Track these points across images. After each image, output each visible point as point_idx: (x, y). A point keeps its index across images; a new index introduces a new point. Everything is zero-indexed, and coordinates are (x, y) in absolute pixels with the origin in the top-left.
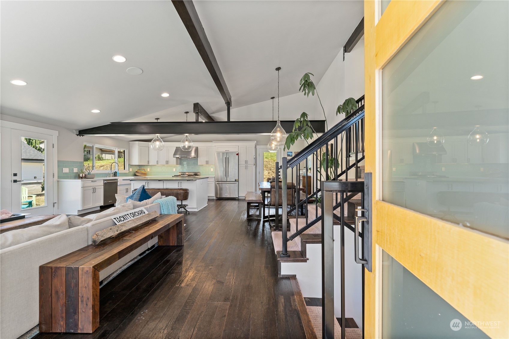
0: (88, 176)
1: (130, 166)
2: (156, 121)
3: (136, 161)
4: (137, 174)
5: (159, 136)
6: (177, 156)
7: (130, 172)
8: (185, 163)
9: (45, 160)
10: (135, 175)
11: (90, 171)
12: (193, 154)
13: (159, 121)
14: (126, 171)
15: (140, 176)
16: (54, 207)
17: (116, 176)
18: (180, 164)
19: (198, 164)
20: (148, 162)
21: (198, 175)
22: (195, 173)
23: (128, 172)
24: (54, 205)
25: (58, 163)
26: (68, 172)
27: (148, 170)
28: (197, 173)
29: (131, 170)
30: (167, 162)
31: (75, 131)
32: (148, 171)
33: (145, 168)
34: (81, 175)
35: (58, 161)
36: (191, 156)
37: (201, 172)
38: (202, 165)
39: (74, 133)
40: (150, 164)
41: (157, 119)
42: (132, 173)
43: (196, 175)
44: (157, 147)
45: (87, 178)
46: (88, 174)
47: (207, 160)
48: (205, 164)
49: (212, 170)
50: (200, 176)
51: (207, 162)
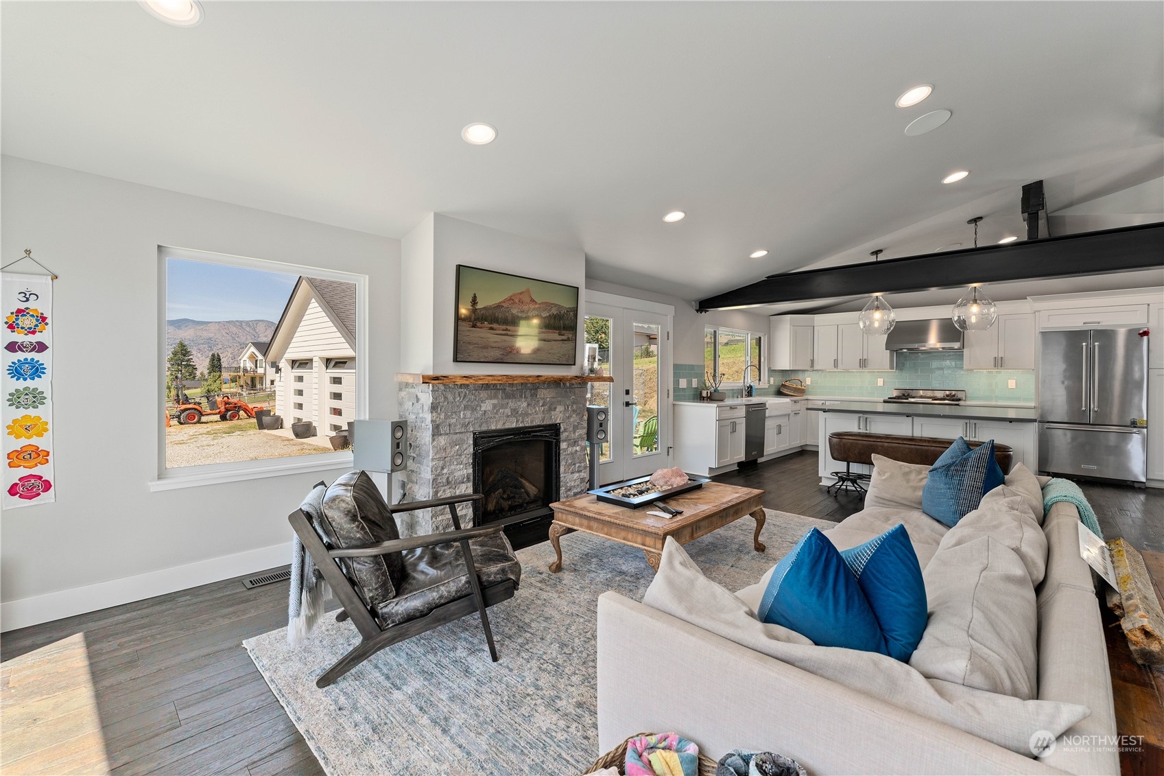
0: (716, 396)
1: (772, 372)
2: (873, 259)
3: (784, 361)
4: (785, 391)
5: (882, 296)
7: (770, 386)
11: (717, 386)
13: (881, 257)
14: (764, 384)
15: (792, 396)
16: (668, 455)
17: (751, 396)
19: (963, 367)
20: (812, 361)
22: (948, 393)
23: (766, 386)
24: (668, 452)
25: (673, 370)
26: (685, 387)
27: (808, 381)
29: (772, 381)
30: (863, 363)
31: (694, 302)
32: (807, 383)
33: (800, 376)
34: (704, 394)
35: (673, 363)
37: (969, 391)
39: (692, 306)
40: (815, 367)
41: (876, 253)
42: (773, 390)
44: (876, 325)
45: (716, 399)
46: (715, 391)
47: (1000, 356)
48: (993, 367)
49: (1012, 384)
50: (965, 400)
51: (999, 363)
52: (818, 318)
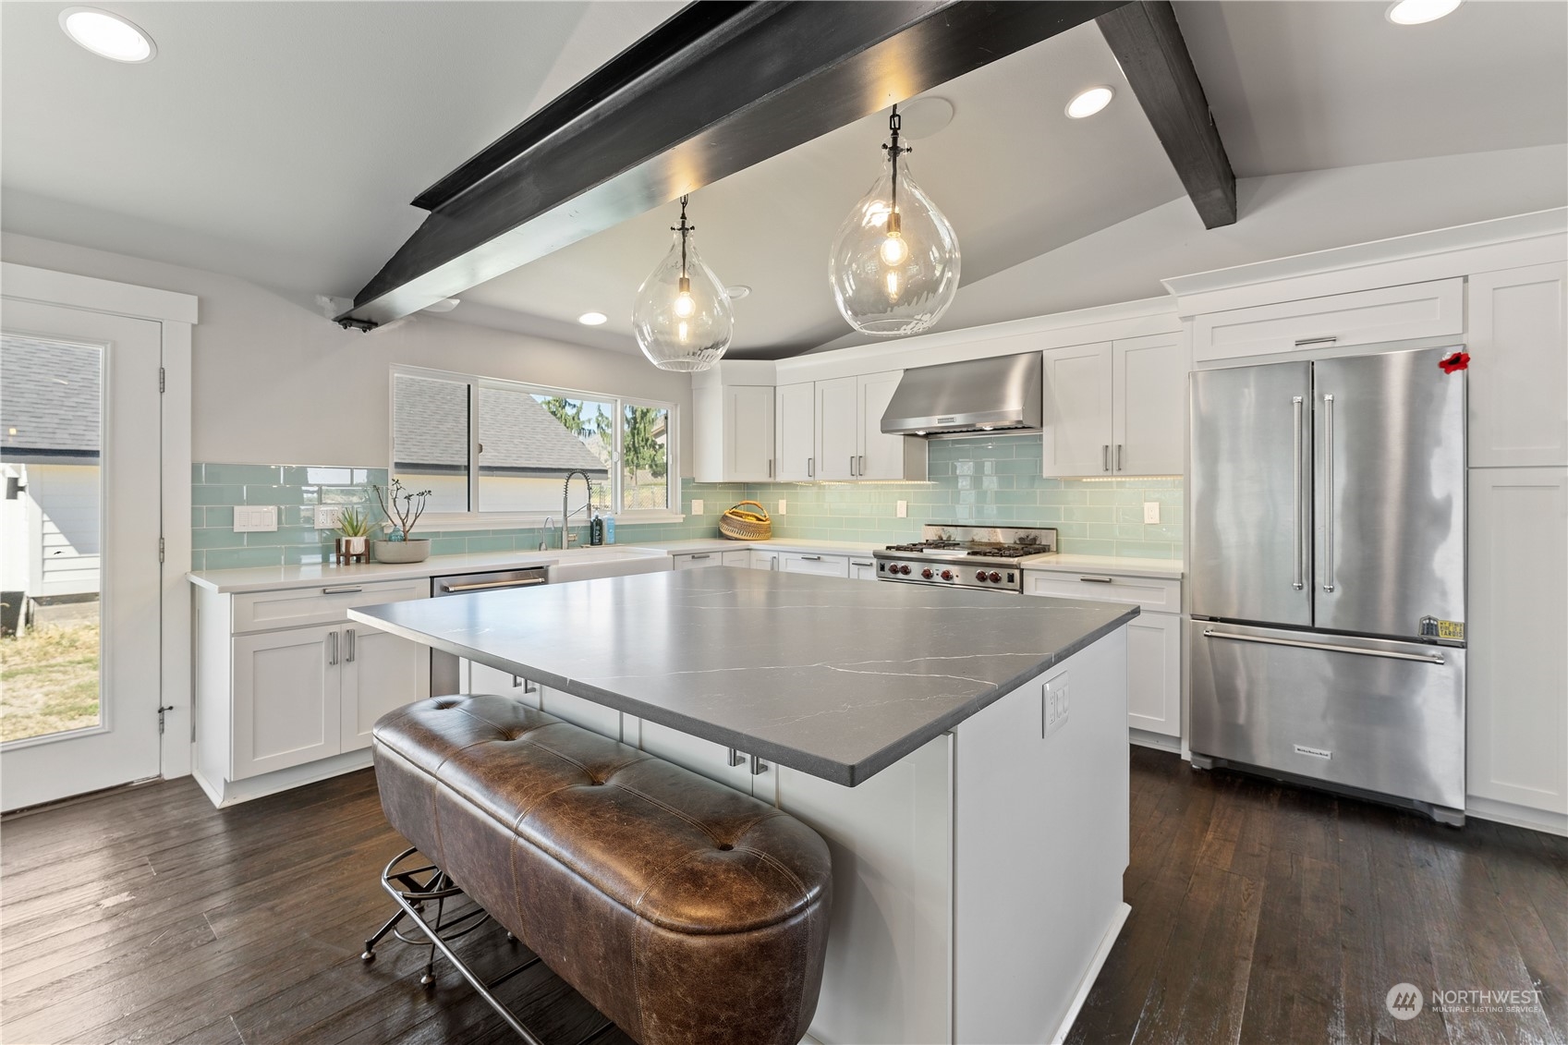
1: (693, 487)
3: (717, 464)
6: (919, 423)
7: (689, 518)
8: (965, 468)
9: (101, 454)
10: (720, 535)
12: (1013, 405)
14: (675, 513)
15: (734, 539)
17: (602, 543)
18: (932, 474)
19: (1046, 474)
20: (772, 465)
21: (1044, 550)
22: (1022, 533)
24: (161, 722)
25: (193, 481)
26: (274, 528)
27: (782, 506)
28: (1033, 533)
29: (698, 507)
30: (858, 466)
31: (326, 299)
32: (781, 513)
33: (762, 499)
35: (193, 464)
36: (1002, 416)
37: (1065, 529)
38: (1072, 481)
39: (320, 311)
40: (781, 478)
42: (705, 525)
43: (1030, 546)
46: (390, 538)
47: (1117, 443)
48: (1101, 470)
49: (1151, 513)
50: (1057, 552)
51: (1114, 460)
52: (782, 365)
